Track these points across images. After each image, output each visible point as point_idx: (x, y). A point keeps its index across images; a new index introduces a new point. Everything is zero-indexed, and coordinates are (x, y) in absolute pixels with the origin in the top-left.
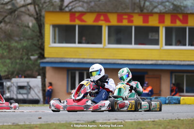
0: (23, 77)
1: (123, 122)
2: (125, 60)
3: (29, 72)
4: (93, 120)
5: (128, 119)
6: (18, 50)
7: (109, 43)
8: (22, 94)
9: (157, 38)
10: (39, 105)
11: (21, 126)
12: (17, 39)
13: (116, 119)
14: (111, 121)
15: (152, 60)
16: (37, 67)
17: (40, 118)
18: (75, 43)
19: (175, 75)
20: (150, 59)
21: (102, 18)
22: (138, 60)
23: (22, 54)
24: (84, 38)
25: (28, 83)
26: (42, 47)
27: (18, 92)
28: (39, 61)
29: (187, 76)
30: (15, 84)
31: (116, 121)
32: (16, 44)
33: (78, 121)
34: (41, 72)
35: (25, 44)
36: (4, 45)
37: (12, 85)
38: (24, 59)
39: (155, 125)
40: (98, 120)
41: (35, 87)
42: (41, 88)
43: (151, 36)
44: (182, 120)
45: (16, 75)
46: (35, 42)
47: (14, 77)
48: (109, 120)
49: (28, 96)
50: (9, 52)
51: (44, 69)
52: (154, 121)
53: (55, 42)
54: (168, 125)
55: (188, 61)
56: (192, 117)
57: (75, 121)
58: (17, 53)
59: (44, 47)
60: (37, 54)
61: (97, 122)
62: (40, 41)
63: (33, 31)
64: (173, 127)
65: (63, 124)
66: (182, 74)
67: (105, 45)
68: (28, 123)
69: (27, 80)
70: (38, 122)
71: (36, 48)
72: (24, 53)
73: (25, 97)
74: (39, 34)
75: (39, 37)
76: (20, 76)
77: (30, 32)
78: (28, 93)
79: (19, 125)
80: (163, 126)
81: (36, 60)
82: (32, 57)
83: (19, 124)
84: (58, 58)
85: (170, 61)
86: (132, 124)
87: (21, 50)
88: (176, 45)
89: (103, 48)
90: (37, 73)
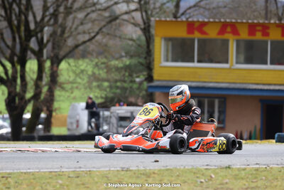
0: (125, 105)
1: (268, 168)
2: (257, 84)
3: (132, 100)
4: (227, 165)
5: (273, 164)
7: (237, 62)
8: (124, 127)
11: (134, 172)
13: (257, 164)
14: (251, 167)
17: (157, 161)
18: (193, 61)
21: (229, 29)
22: (275, 85)
25: (132, 113)
27: (119, 125)
30: (115, 115)
31: (257, 166)
32: (117, 63)
33: (207, 165)
35: (128, 63)
36: (102, 63)
37: (112, 115)
40: (234, 165)
45: (116, 102)
46: (142, 60)
47: (114, 106)
48: (248, 165)
50: (107, 72)
53: (167, 60)
57: (203, 166)
60: (144, 75)
63: (139, 46)
65: (188, 169)
67: (232, 65)
68: (142, 168)
71: (142, 67)
75: (147, 53)
76: (122, 104)
79: (130, 171)
82: (138, 80)
83: (131, 169)
84: (171, 81)
89: (230, 69)
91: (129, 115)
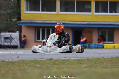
0: (8, 32)
1: (69, 59)
2: (70, 21)
3: (11, 29)
4: (50, 58)
5: (72, 58)
6: (4, 15)
7: (61, 11)
8: (7, 42)
9: (90, 8)
10: (18, 49)
11: (7, 62)
12: (4, 8)
13: (64, 58)
14: (62, 59)
15: (87, 22)
16: (16, 26)
17: (18, 57)
18: (40, 11)
19: (101, 31)
20: (86, 21)
22: (78, 21)
23: (7, 18)
24: (45, 8)
25: (11, 35)
26: (20, 14)
27: (5, 41)
28: (18, 22)
29: (108, 31)
30: (3, 36)
31: (65, 59)
32: (3, 12)
33: (41, 58)
34: (19, 29)
35: (9, 12)
37: (1, 36)
38: (9, 21)
39: (88, 61)
40: (54, 58)
41: (15, 38)
42: (19, 39)
43: (86, 7)
44: (105, 58)
45: (3, 31)
46: (15, 10)
47: (2, 32)
48: (60, 58)
49: (11, 43)
51: (21, 27)
52: (88, 59)
53: (27, 11)
54: (97, 61)
55: (109, 22)
56: (111, 56)
57: (39, 59)
58: (4, 17)
59: (21, 13)
60: (16, 18)
61: (53, 59)
62: (18, 9)
63: (14, 4)
64: (100, 62)
65: (32, 60)
66: (105, 30)
67: (58, 12)
68: (11, 60)
69: (10, 33)
70: (17, 60)
71: (15, 14)
72: (8, 17)
73: (9, 44)
74: (17, 6)
75: (18, 7)
76: (6, 31)
77: (12, 4)
78: (11, 42)
79: (5, 61)
80: (93, 62)
81: (16, 21)
82: (13, 20)
83: (5, 60)
84: (29, 20)
85: (98, 22)
86: (75, 61)
87: (7, 16)
88: (102, 12)
89: (57, 14)
90: (16, 30)
91: (9, 36)
